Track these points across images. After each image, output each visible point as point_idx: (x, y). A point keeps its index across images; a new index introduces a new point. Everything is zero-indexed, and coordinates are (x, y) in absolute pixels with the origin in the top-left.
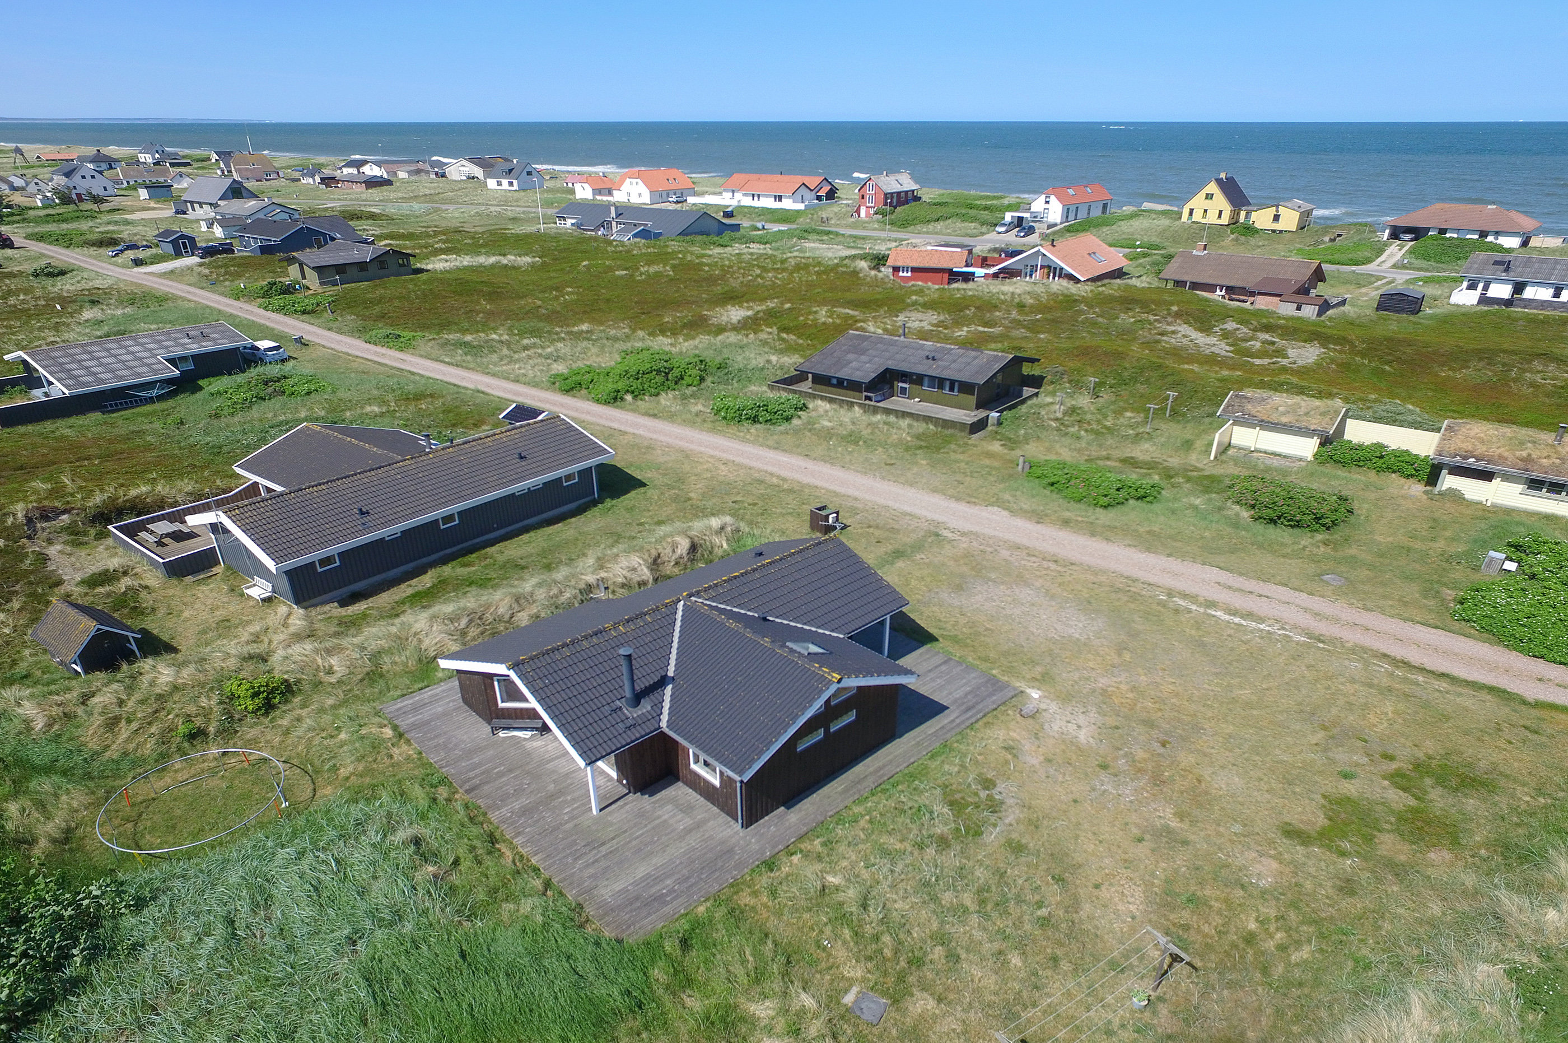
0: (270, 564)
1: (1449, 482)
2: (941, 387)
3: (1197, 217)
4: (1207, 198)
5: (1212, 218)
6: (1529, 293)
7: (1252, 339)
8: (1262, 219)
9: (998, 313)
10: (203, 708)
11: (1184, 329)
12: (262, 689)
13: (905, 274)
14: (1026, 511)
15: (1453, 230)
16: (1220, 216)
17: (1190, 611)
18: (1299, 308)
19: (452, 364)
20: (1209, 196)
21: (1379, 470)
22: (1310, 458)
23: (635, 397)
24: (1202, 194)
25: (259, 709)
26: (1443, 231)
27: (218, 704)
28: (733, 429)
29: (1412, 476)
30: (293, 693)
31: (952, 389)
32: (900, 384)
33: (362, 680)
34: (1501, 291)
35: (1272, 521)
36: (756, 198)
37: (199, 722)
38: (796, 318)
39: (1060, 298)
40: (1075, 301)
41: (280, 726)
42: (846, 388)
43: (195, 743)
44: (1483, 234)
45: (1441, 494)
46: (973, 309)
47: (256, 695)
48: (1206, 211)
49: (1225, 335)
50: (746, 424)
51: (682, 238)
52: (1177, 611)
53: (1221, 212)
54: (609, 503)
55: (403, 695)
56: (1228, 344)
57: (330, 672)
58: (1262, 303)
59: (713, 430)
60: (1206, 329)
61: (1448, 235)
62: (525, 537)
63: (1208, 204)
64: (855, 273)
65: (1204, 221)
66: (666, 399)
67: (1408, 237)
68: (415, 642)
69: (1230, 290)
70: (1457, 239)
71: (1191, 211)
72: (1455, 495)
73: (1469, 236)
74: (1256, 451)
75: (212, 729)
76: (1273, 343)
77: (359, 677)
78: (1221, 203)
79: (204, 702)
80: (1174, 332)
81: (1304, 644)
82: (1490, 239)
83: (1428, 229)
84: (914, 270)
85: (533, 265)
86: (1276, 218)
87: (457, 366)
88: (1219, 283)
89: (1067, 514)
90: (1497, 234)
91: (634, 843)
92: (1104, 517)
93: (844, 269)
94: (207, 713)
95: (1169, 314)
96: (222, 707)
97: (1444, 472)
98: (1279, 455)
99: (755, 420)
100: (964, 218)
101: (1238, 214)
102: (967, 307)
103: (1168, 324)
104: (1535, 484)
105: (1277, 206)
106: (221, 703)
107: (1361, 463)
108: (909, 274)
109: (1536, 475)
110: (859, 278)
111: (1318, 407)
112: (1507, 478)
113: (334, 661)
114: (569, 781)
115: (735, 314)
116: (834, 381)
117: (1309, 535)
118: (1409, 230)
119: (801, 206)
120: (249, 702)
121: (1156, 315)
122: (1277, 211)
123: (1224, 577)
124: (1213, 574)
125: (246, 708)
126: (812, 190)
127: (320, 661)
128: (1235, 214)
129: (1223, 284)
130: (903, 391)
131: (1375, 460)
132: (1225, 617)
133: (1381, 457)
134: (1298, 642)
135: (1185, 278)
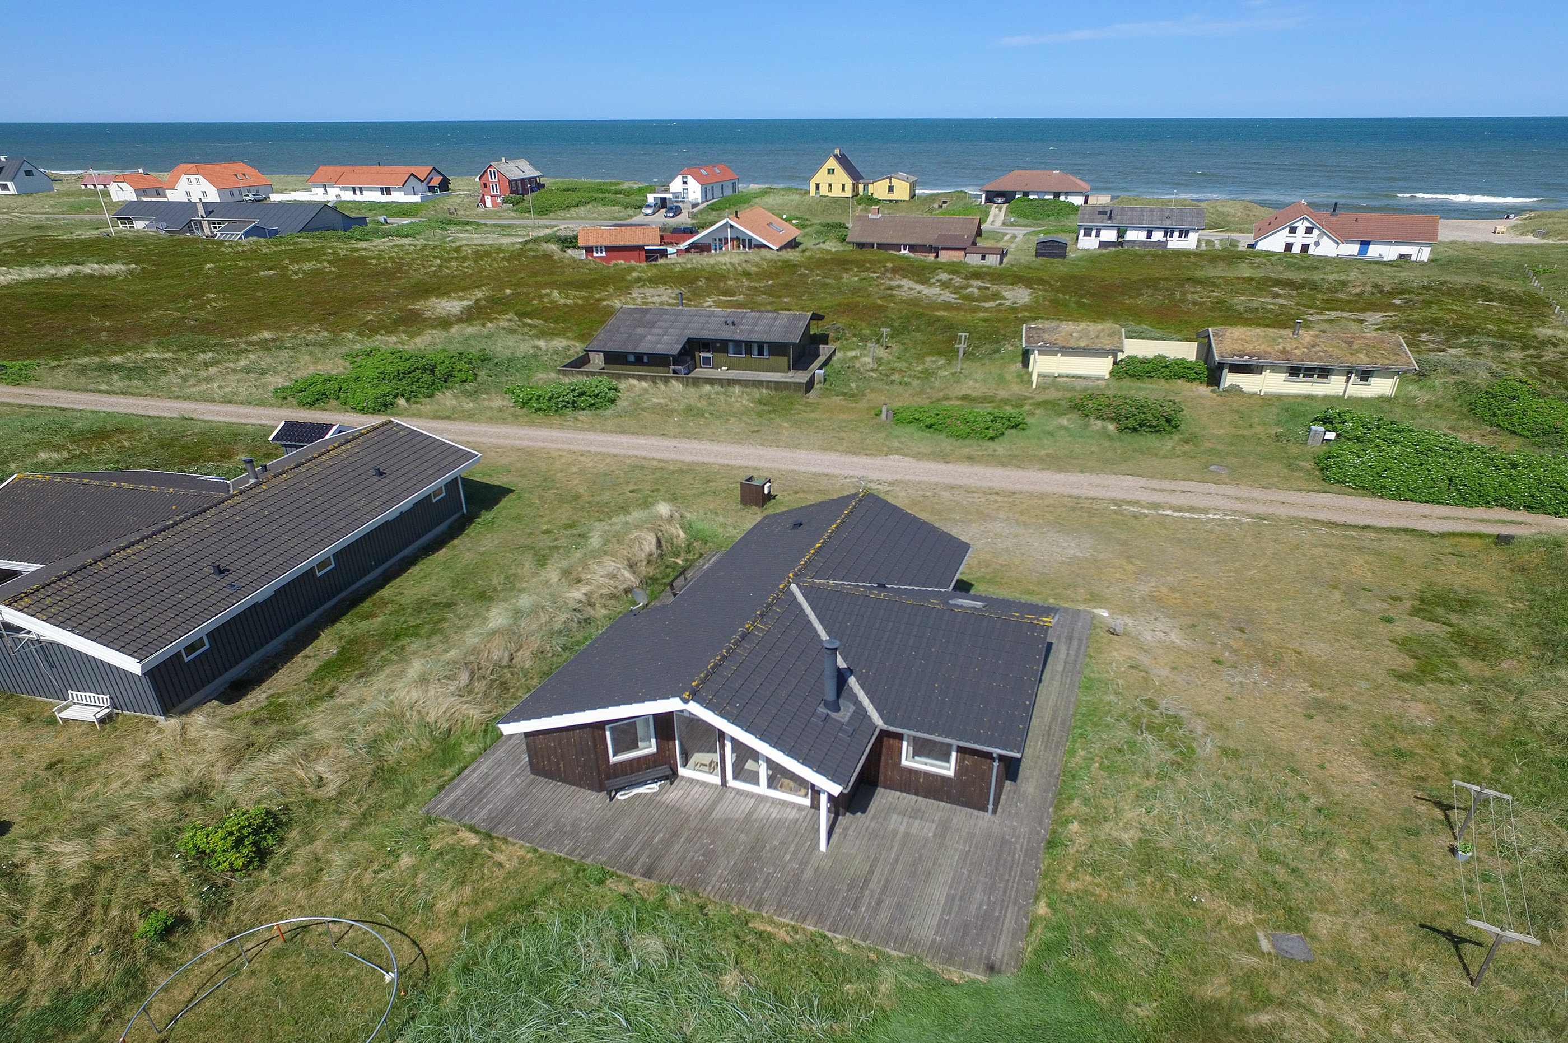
0: (128, 664)
2: (749, 351)
3: (824, 191)
4: (829, 173)
5: (837, 192)
6: (1131, 236)
7: (969, 286)
8: (879, 190)
9: (730, 283)
10: (164, 884)
11: (907, 283)
12: (245, 832)
13: (599, 254)
14: (925, 455)
15: (1037, 193)
16: (843, 189)
17: (1146, 516)
18: (983, 258)
19: (114, 393)
20: (831, 171)
21: (1166, 378)
22: (1107, 377)
23: (408, 400)
24: (824, 170)
25: (251, 862)
26: (1026, 194)
27: (185, 872)
28: (556, 419)
29: (1195, 379)
30: (288, 825)
31: (761, 353)
32: (702, 355)
33: (370, 784)
34: (1109, 235)
35: (1135, 430)
36: (358, 192)
37: (165, 907)
38: (529, 303)
39: (780, 264)
40: (795, 265)
41: (294, 875)
42: (648, 364)
43: (173, 939)
44: (1057, 195)
45: (1226, 390)
46: (704, 281)
47: (239, 843)
48: (830, 185)
49: (945, 285)
50: (569, 412)
51: (304, 234)
52: (1135, 517)
53: (843, 185)
54: (484, 515)
55: (441, 788)
56: (951, 293)
57: (320, 782)
58: (945, 256)
59: (531, 424)
60: (925, 281)
61: (1031, 197)
62: (415, 571)
63: (830, 178)
64: (548, 256)
65: (830, 194)
66: (447, 399)
67: (1000, 200)
68: (416, 717)
69: (912, 248)
70: (1039, 199)
71: (818, 186)
72: (1235, 389)
73: (1046, 197)
74: (1059, 376)
75: (193, 911)
76: (987, 288)
77: (366, 779)
78: (841, 176)
79: (158, 874)
80: (899, 286)
81: (1254, 524)
82: (1062, 198)
83: (1015, 193)
84: (608, 249)
85: (131, 272)
86: (891, 189)
87: (123, 393)
89: (966, 451)
90: (1067, 194)
91: (899, 867)
92: (1000, 447)
93: (532, 254)
94: (170, 889)
95: (886, 271)
96: (193, 874)
97: (1226, 371)
98: (1080, 377)
99: (574, 406)
100: (604, 202)
101: (857, 187)
102: (697, 279)
103: (890, 279)
104: (1294, 371)
105: (890, 179)
106: (189, 868)
107: (1152, 374)
108: (604, 254)
109: (1296, 363)
110: (555, 261)
111: (1103, 330)
112: (1274, 368)
113: (321, 768)
114: (756, 825)
115: (451, 306)
116: (632, 358)
117: (1168, 437)
118: (1000, 194)
119: (417, 199)
120: (232, 855)
121: (875, 272)
122: (890, 182)
123: (1142, 482)
124: (1129, 481)
125: (231, 865)
126: (422, 181)
127: (301, 773)
128: (855, 187)
129: (906, 242)
130: (706, 361)
131: (1162, 370)
132: (1176, 514)
133: (1167, 367)
134: (1248, 523)
135: (870, 240)
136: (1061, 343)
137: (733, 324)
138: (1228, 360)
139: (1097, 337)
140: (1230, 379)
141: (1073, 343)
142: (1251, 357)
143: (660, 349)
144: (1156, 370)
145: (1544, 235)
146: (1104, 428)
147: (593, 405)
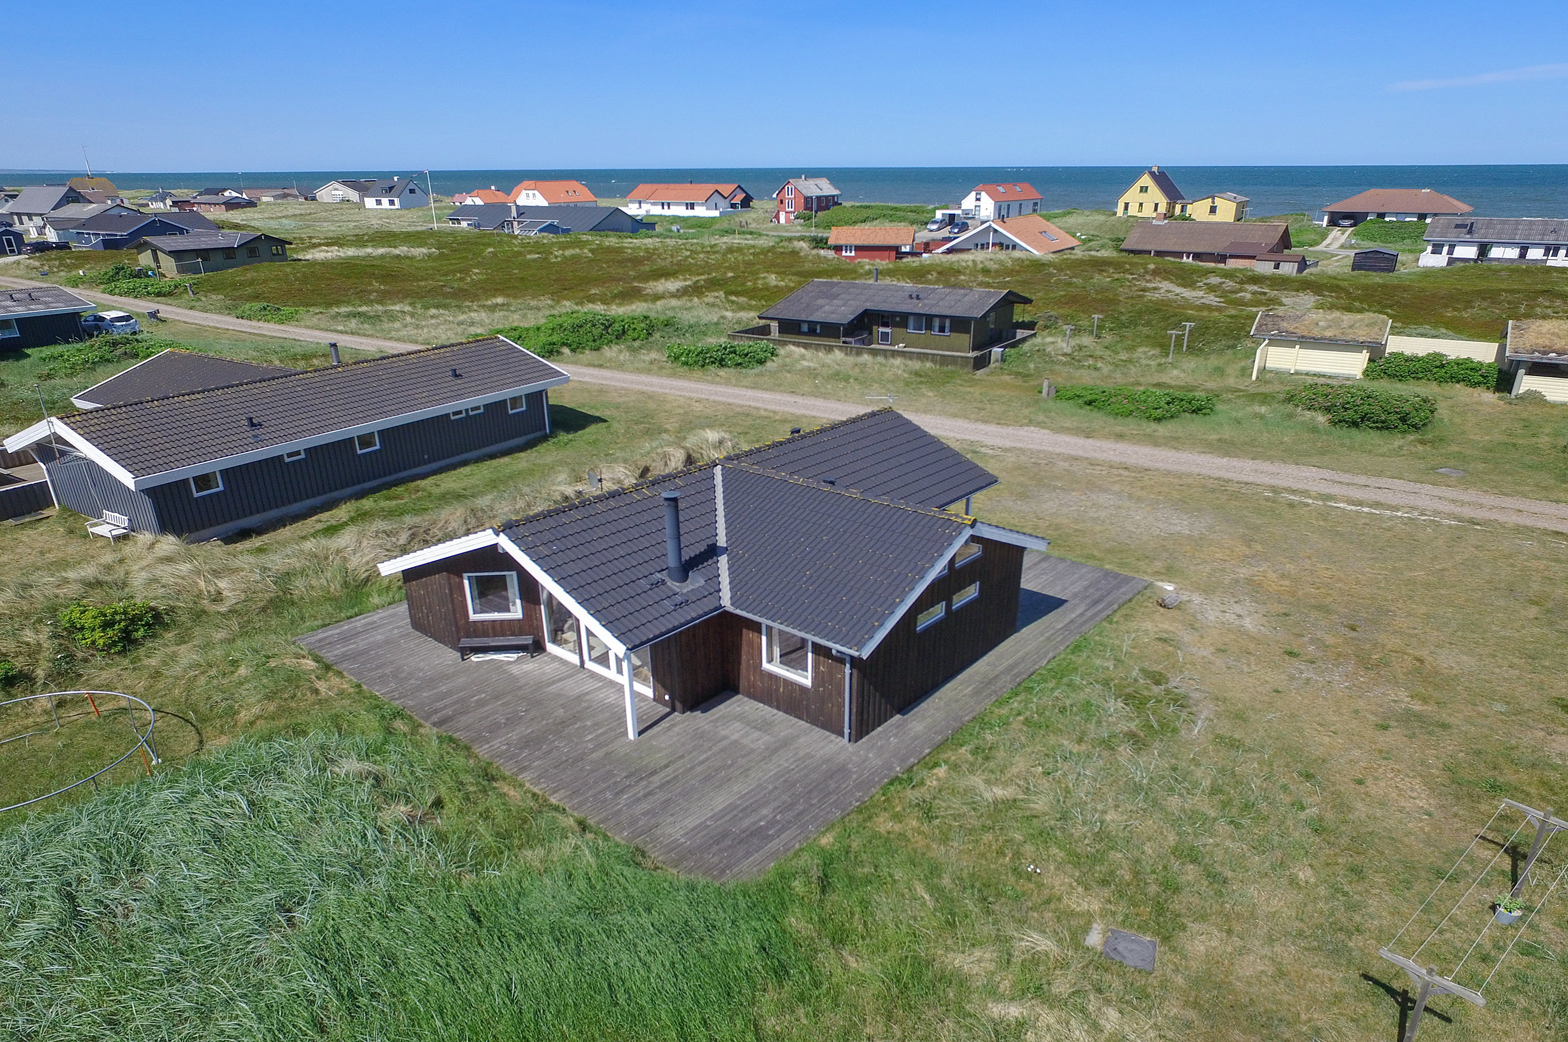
0: (126, 478)
1: (1526, 383)
2: (929, 327)
3: (1133, 211)
4: (1141, 191)
5: (1148, 212)
6: (1496, 253)
7: (1241, 290)
8: (1199, 211)
9: (963, 277)
10: (28, 644)
11: (1165, 285)
12: (118, 618)
13: (848, 254)
14: (1068, 429)
15: (1391, 214)
16: (1156, 209)
17: (1307, 505)
18: (1277, 267)
19: (346, 332)
20: (1144, 189)
21: (1440, 381)
22: (1360, 375)
23: (573, 351)
24: (1136, 187)
25: (114, 644)
26: (1381, 215)
27: (50, 638)
28: (698, 373)
29: (1479, 384)
30: (166, 627)
31: (942, 329)
32: (882, 329)
33: (264, 609)
34: (1469, 252)
35: (1355, 424)
36: (666, 207)
37: (19, 663)
38: (743, 284)
39: (1026, 262)
40: (1043, 265)
41: (147, 667)
42: (819, 335)
43: (13, 692)
44: (1422, 217)
45: (1521, 398)
46: (935, 274)
47: (107, 625)
48: (1141, 205)
49: (1211, 289)
50: (712, 368)
51: (593, 232)
52: (1291, 505)
53: (1156, 205)
54: (563, 437)
55: (324, 626)
56: (1216, 296)
57: (218, 597)
58: (1232, 264)
59: (673, 375)
60: (1191, 285)
61: (1387, 219)
62: (466, 470)
63: (1143, 197)
64: (794, 253)
65: (1140, 215)
66: (610, 352)
67: (1347, 223)
68: (338, 560)
69: (1197, 256)
70: (1397, 222)
71: (1127, 205)
72: (1535, 398)
73: (1407, 219)
74: (1297, 373)
75: (40, 673)
76: (1265, 294)
77: (262, 604)
78: (1156, 195)
79: (29, 636)
80: (1155, 289)
81: (1457, 528)
83: (1367, 214)
84: (859, 248)
85: (429, 255)
86: (1213, 210)
87: (352, 334)
88: (1185, 250)
89: (1119, 429)
92: (1162, 430)
93: (781, 250)
94: (34, 652)
95: (1146, 272)
96: (56, 641)
97: (1522, 372)
98: (1324, 376)
99: (722, 363)
100: (892, 218)
101: (1174, 208)
102: (929, 272)
103: (1147, 281)
105: (1213, 198)
106: (55, 636)
108: (853, 254)
110: (800, 257)
111: (1362, 320)
113: (223, 584)
115: (672, 285)
116: (805, 328)
117: (1399, 436)
118: (1347, 216)
119: (716, 213)
120: (98, 634)
121: (1132, 274)
122: (1213, 202)
123: (1328, 474)
124: (1314, 472)
125: (93, 642)
126: (726, 198)
127: (202, 584)
128: (1171, 207)
129: (1190, 250)
130: (885, 336)
131: (1435, 370)
132: (1350, 508)
133: (1443, 366)
134: (1450, 527)
135: (1150, 248)
137: (918, 298)
138: (1524, 357)
139: (1351, 327)
141: (1316, 333)
142: (1559, 354)
143: (833, 319)
144: (1425, 370)
146: (1313, 419)
147: (740, 364)
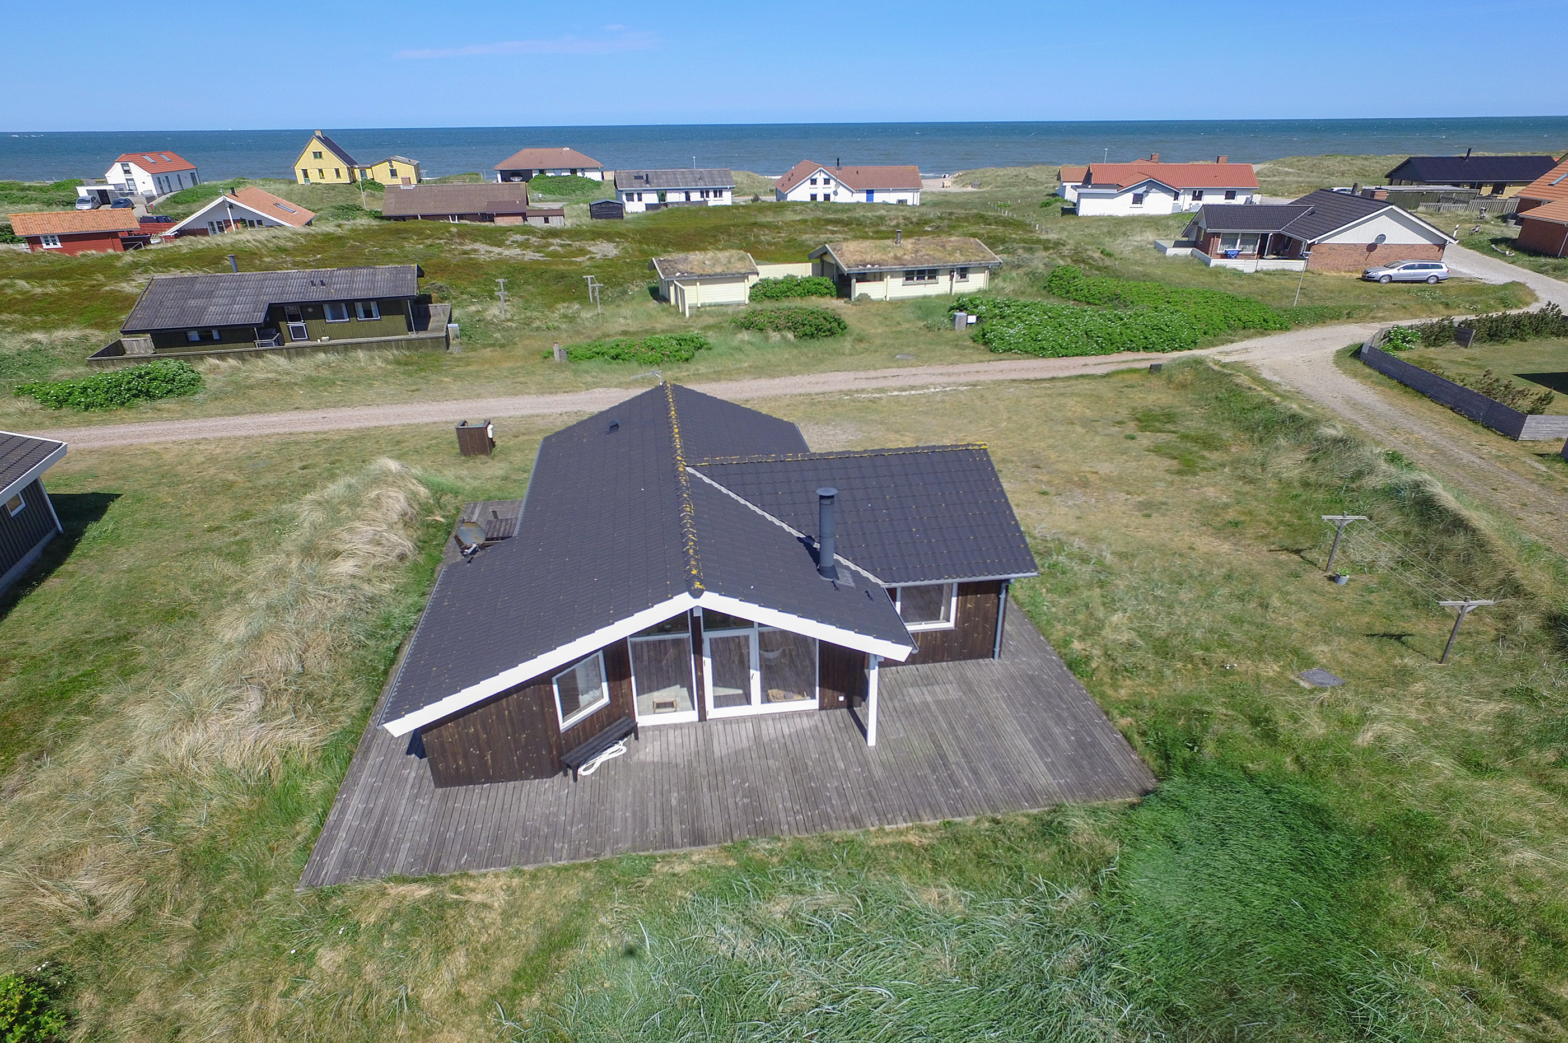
2: (352, 313)
3: (314, 177)
4: (316, 157)
5: (330, 178)
6: (671, 197)
7: (549, 245)
8: (380, 173)
11: (481, 247)
13: (52, 246)
15: (554, 170)
16: (338, 175)
17: (880, 399)
18: (547, 221)
20: (318, 155)
22: (747, 302)
24: (309, 153)
26: (542, 172)
29: (825, 293)
31: (368, 314)
32: (291, 324)
34: (652, 198)
35: (812, 336)
42: (221, 341)
44: (574, 171)
45: (857, 301)
48: (321, 171)
49: (523, 245)
52: (872, 401)
53: (337, 171)
55: (306, 850)
56: (534, 252)
57: (93, 906)
58: (502, 222)
60: (499, 244)
63: (319, 163)
65: (322, 181)
67: (517, 179)
69: (462, 217)
71: (305, 172)
72: (864, 298)
73: (563, 174)
74: (703, 306)
76: (569, 245)
77: (174, 875)
78: (331, 161)
80: (475, 251)
81: (971, 390)
82: (579, 174)
83: (530, 171)
84: (64, 238)
86: (394, 173)
88: (449, 212)
90: (583, 170)
97: (854, 280)
98: (722, 305)
99: (147, 394)
101: (354, 172)
103: (461, 245)
104: (909, 275)
105: (390, 162)
107: (788, 294)
108: (59, 245)
109: (910, 267)
112: (894, 274)
116: (194, 336)
117: (842, 339)
118: (516, 173)
121: (440, 238)
122: (391, 166)
128: (351, 173)
129: (453, 212)
130: (298, 332)
131: (796, 288)
132: (904, 394)
133: (799, 285)
134: (967, 391)
135: (412, 212)
136: (698, 271)
137: (323, 284)
138: (855, 270)
139: (729, 262)
140: (859, 289)
141: (708, 271)
142: (873, 265)
143: (235, 319)
144: (789, 290)
145: (980, 186)
146: (784, 337)
147: (170, 391)
